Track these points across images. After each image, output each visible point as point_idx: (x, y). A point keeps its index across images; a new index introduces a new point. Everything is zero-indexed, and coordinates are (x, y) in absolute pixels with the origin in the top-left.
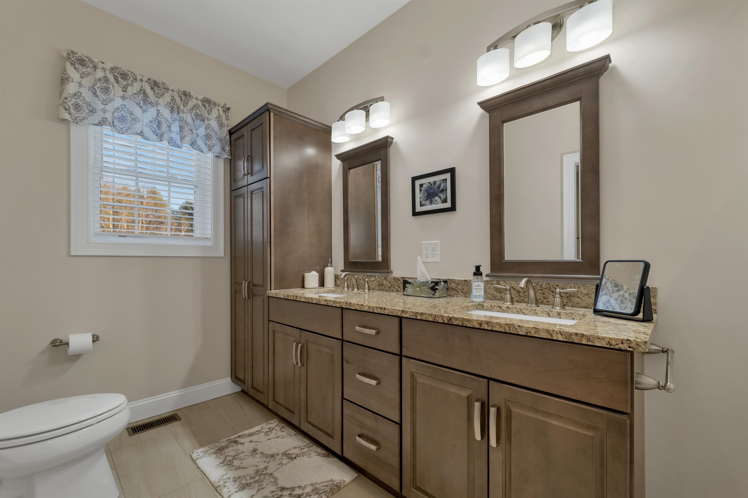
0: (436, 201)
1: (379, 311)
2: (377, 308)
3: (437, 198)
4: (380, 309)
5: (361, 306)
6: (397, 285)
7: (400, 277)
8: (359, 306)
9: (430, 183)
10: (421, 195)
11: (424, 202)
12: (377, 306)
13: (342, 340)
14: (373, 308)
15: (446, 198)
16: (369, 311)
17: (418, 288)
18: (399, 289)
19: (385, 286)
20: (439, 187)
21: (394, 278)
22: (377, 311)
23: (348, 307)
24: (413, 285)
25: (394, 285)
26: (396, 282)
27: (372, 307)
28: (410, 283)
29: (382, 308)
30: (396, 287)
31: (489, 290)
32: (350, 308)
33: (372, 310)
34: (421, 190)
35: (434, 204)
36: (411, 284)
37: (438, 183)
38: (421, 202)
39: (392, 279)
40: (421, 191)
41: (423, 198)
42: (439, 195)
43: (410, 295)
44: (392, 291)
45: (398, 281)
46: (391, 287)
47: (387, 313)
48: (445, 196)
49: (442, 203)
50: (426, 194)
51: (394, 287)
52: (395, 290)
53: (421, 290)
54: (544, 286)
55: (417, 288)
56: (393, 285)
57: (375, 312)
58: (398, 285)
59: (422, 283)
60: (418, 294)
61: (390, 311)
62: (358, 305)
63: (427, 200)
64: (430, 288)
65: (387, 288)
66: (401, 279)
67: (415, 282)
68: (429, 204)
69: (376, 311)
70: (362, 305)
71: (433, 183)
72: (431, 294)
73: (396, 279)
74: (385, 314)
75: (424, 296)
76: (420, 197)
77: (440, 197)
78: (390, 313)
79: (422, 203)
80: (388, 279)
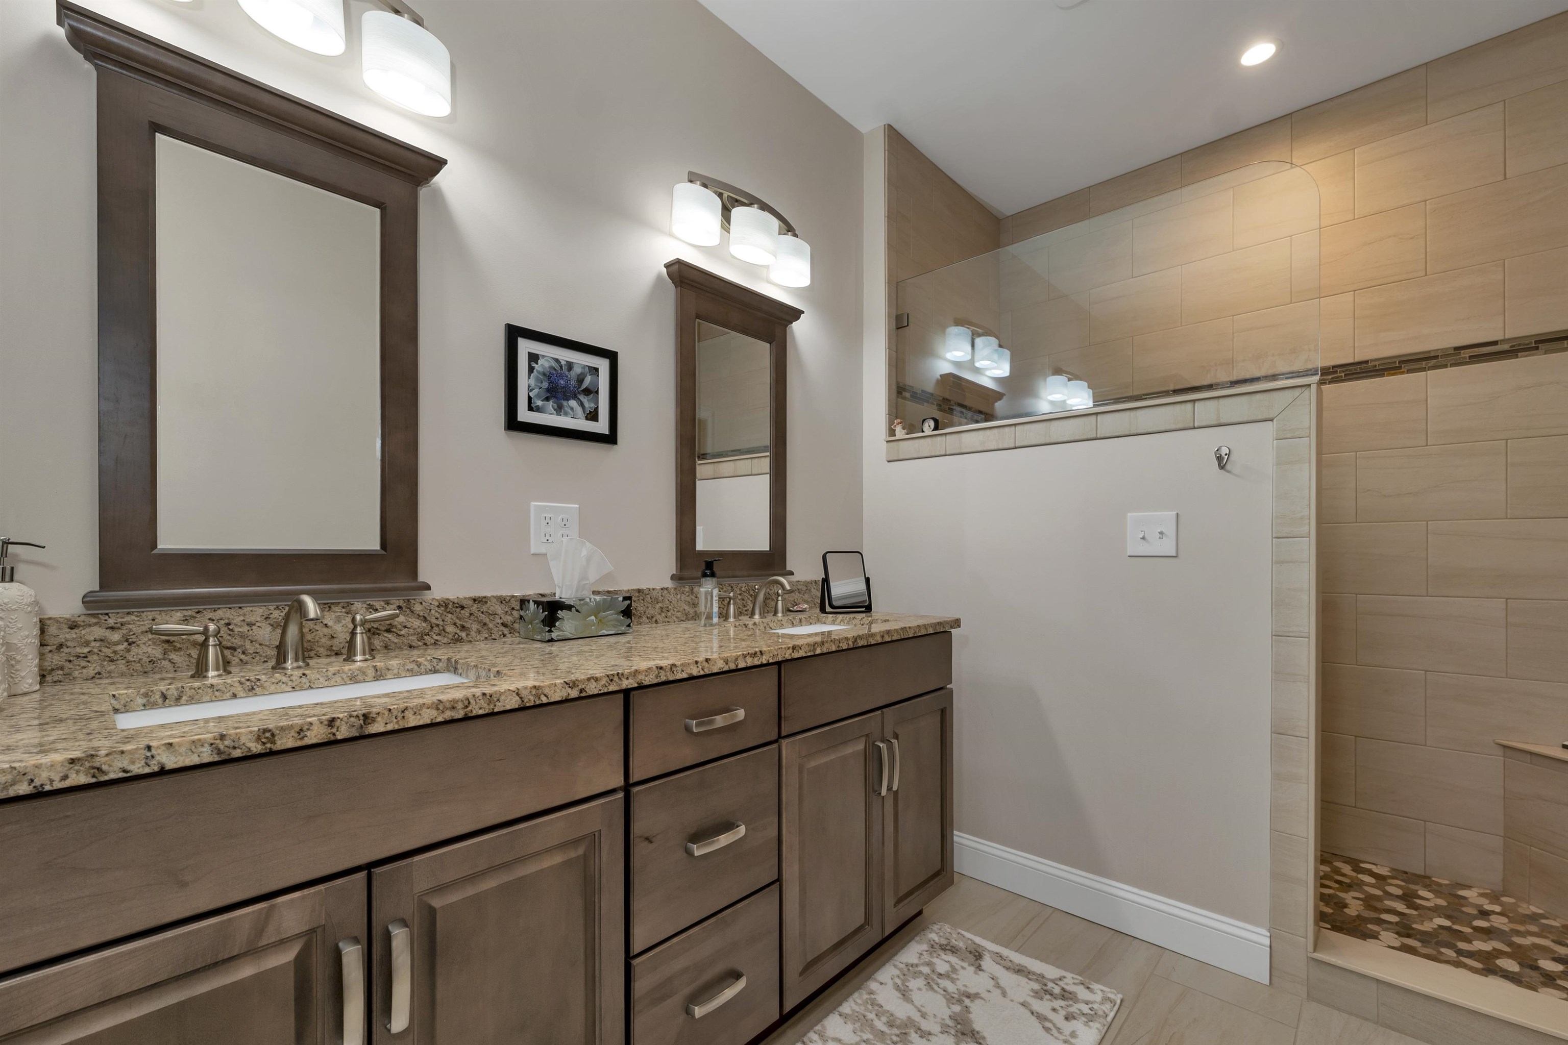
0: (572, 409)
1: (750, 662)
2: (745, 657)
3: (573, 403)
4: (751, 657)
5: (705, 664)
6: (455, 624)
7: (465, 598)
8: (699, 665)
9: (557, 360)
10: (532, 382)
11: (539, 403)
12: (745, 653)
13: (627, 787)
14: (737, 659)
15: (596, 410)
16: (726, 668)
17: (593, 618)
18: (463, 634)
19: (403, 632)
20: (580, 380)
21: (445, 605)
22: (746, 662)
23: (663, 678)
24: (577, 611)
25: (441, 623)
26: (450, 615)
27: (734, 658)
28: (569, 608)
29: (756, 653)
30: (450, 629)
31: (679, 604)
32: (671, 678)
33: (733, 664)
34: (531, 370)
35: (566, 414)
36: (573, 609)
37: (577, 370)
38: (530, 398)
39: (432, 607)
40: (533, 372)
41: (536, 391)
42: (579, 399)
43: (570, 636)
44: (436, 643)
45: (458, 610)
46: (431, 630)
47: (765, 662)
48: (593, 405)
49: (587, 419)
50: (545, 385)
51: (444, 630)
52: (445, 640)
53: (600, 620)
54: (743, 589)
55: (591, 616)
56: (438, 625)
57: (740, 666)
58: (459, 622)
59: (602, 602)
60: (593, 631)
61: (772, 655)
62: (697, 662)
63: (547, 399)
64: (622, 612)
65: (411, 638)
66: (471, 603)
67: (582, 602)
68: (555, 412)
69: (742, 665)
70: (707, 660)
71: (565, 365)
72: (622, 625)
73: (450, 606)
74: (762, 665)
75: (607, 633)
76: (529, 386)
77: (582, 405)
78: (771, 658)
79: (535, 403)
80: (418, 608)
